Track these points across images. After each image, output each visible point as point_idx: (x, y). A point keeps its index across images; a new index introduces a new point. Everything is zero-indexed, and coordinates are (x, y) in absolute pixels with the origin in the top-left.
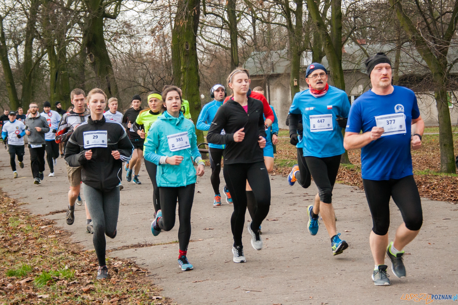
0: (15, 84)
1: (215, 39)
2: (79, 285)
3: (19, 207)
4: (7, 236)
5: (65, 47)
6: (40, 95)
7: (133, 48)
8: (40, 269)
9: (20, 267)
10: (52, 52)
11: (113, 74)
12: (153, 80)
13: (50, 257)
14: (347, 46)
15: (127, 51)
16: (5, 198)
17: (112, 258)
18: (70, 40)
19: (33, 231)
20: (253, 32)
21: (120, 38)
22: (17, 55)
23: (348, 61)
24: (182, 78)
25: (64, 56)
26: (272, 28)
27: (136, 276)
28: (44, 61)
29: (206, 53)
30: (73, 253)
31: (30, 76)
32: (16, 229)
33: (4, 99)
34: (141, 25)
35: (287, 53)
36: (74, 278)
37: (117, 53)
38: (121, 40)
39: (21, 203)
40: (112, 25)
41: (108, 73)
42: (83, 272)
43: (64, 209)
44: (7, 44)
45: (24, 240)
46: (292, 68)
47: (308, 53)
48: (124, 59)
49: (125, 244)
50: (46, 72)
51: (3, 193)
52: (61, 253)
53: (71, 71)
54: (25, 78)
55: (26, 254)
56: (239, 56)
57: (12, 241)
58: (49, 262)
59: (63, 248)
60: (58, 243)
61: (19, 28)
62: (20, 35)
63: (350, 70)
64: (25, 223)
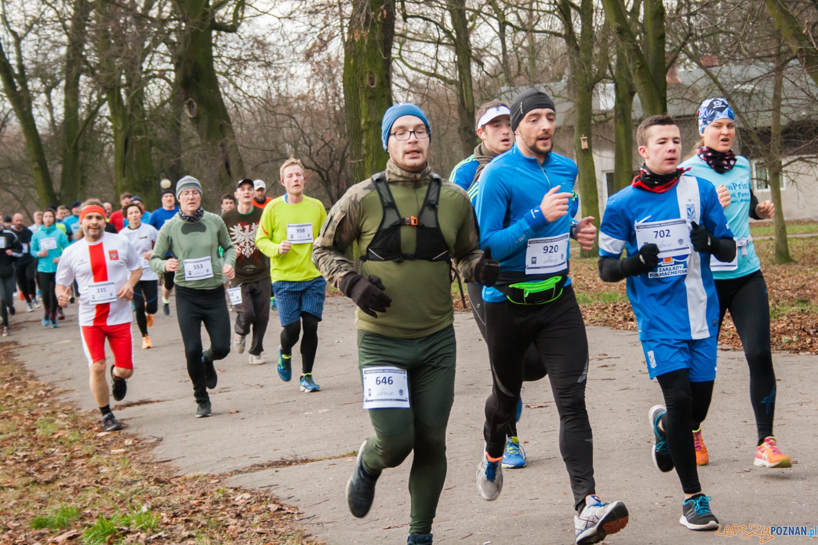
0: (48, 162)
1: (428, 64)
2: (167, 541)
3: (56, 398)
4: (33, 453)
5: (142, 90)
6: (96, 183)
7: (272, 88)
8: (95, 514)
9: (57, 511)
10: (116, 99)
11: (233, 137)
12: (310, 147)
13: (114, 490)
14: (683, 70)
15: (260, 93)
16: (29, 382)
17: (231, 488)
18: (150, 76)
19: (83, 442)
20: (501, 50)
21: (245, 68)
22: (50, 108)
23: (683, 98)
24: (363, 142)
25: (138, 107)
26: (537, 41)
27: (276, 520)
28: (101, 117)
29: (412, 92)
30: (158, 481)
31: (76, 147)
32: (50, 440)
33: (28, 192)
34: (287, 42)
35: (568, 87)
36: (158, 527)
37: (241, 98)
38: (248, 72)
39: (61, 389)
40: (232, 44)
41: (224, 137)
42: (175, 515)
43: (141, 398)
44: (30, 88)
45: (65, 460)
46: (577, 115)
47: (608, 85)
48: (256, 109)
49: (257, 461)
50: (106, 137)
51: (26, 371)
52: (135, 482)
53: (155, 135)
54: (66, 150)
55: (69, 487)
56: (475, 95)
57: (43, 462)
58: (113, 499)
59: (139, 472)
60: (129, 463)
61: (52, 56)
62: (55, 69)
63: (689, 116)
64: (67, 427)
